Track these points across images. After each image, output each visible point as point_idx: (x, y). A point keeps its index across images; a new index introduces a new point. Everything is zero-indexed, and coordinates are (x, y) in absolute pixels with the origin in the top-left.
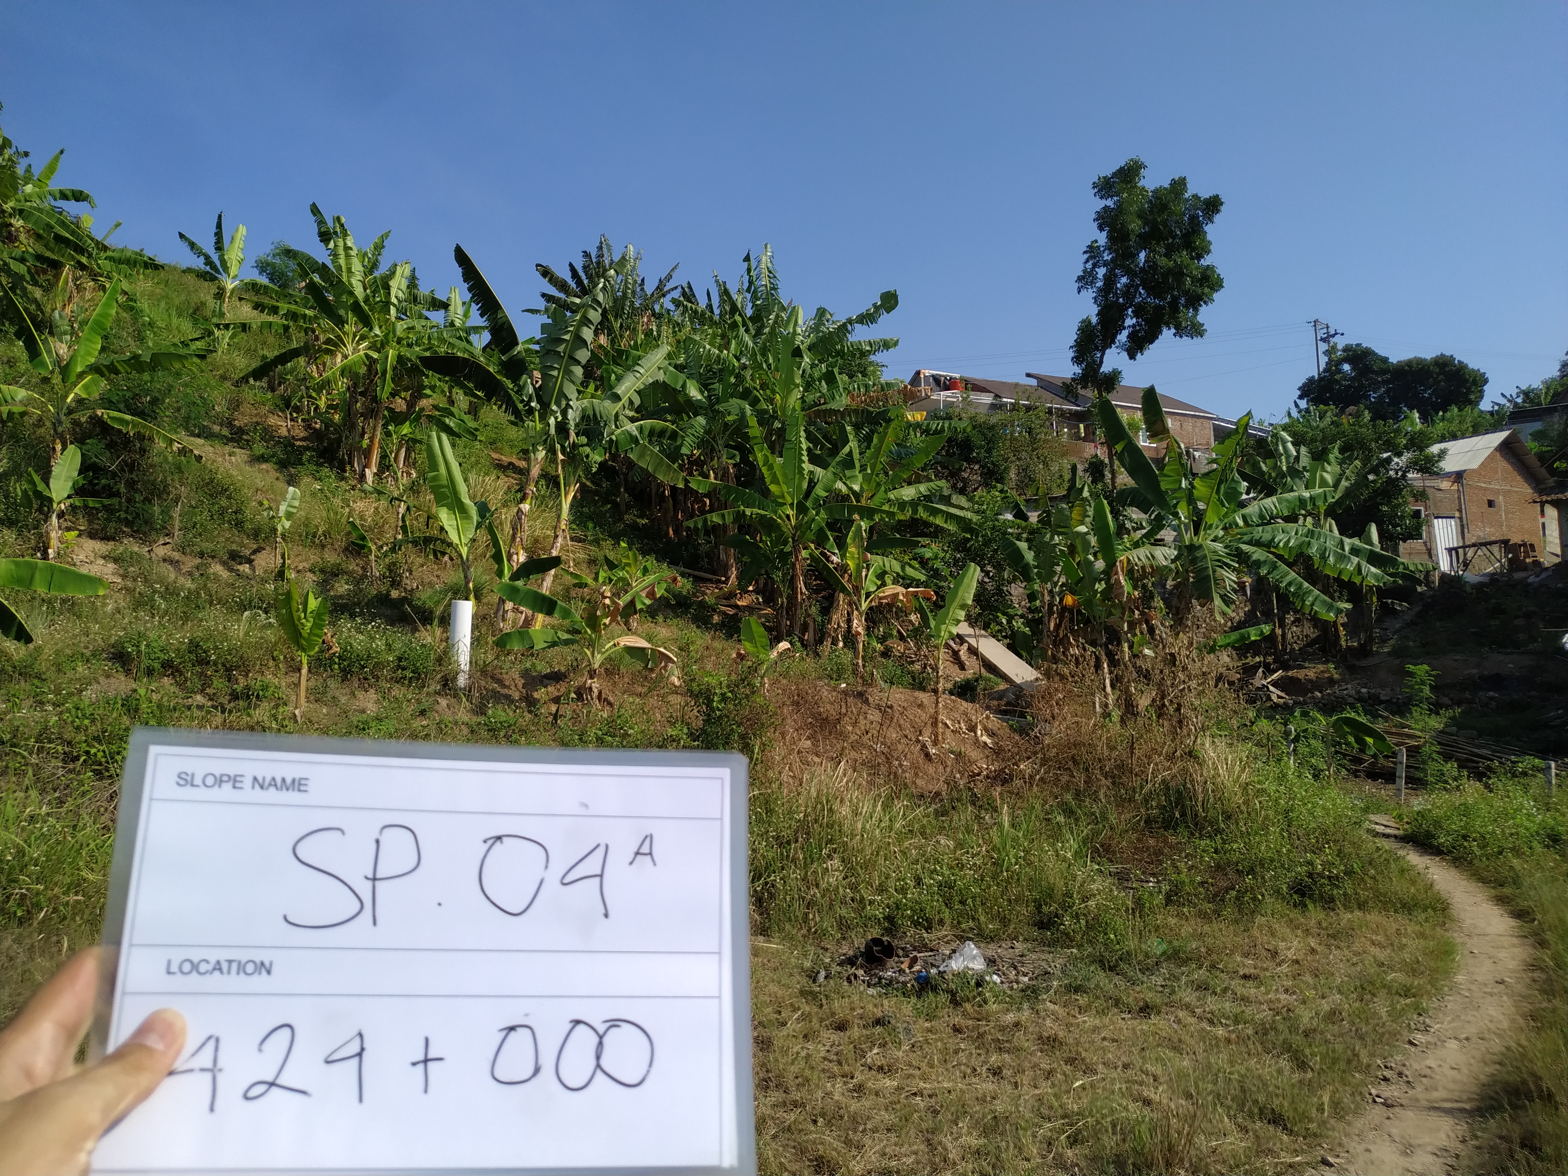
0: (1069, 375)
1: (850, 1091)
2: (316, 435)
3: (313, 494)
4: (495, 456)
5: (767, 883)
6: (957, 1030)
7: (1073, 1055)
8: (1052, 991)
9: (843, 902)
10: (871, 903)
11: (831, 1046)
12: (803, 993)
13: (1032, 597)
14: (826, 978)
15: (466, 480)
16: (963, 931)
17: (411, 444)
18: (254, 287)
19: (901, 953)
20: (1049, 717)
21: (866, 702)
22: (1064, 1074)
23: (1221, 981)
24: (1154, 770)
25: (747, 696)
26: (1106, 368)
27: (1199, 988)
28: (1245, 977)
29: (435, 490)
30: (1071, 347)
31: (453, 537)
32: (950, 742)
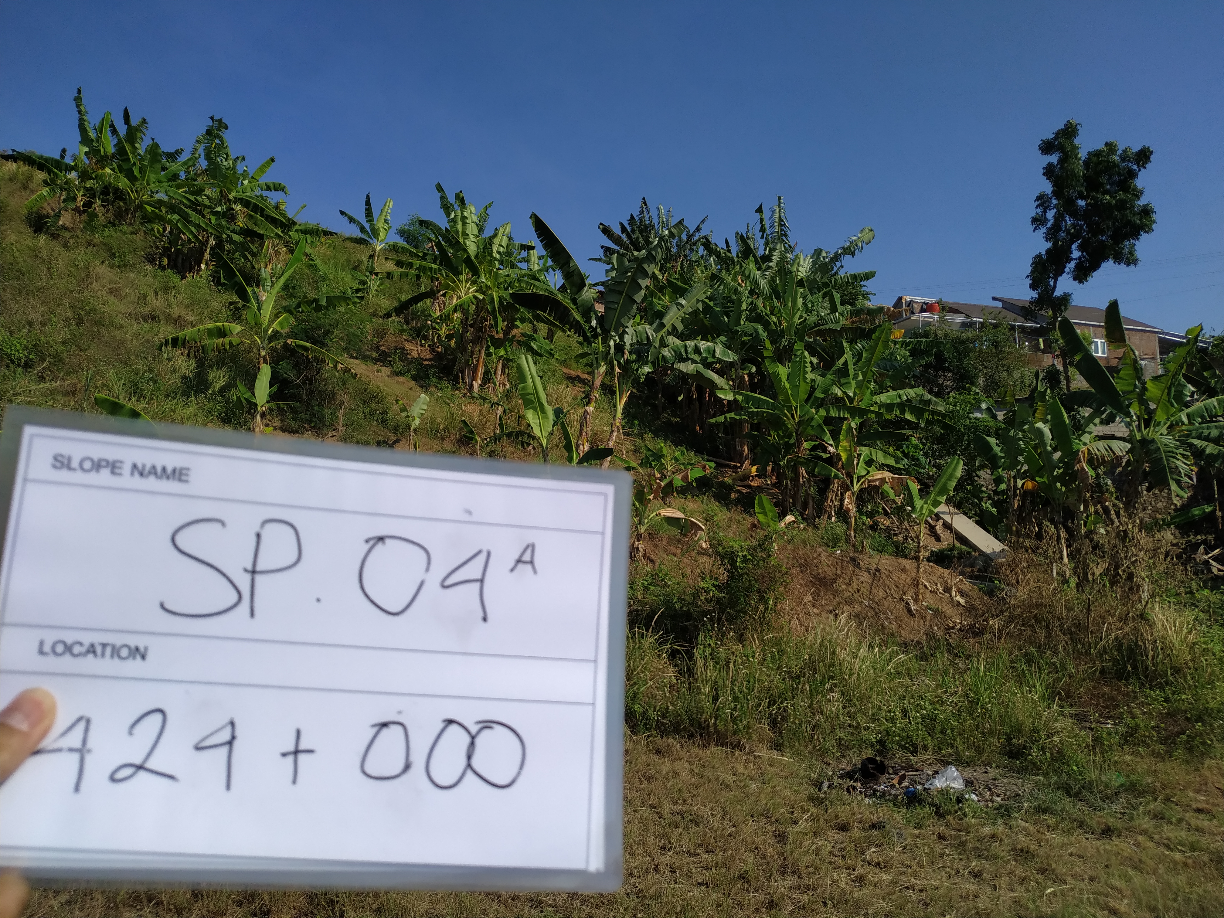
0: (1028, 298)
1: (854, 881)
2: (438, 357)
3: (436, 400)
4: (566, 371)
5: (780, 708)
6: (941, 837)
7: (1045, 866)
8: (1023, 811)
9: (842, 727)
10: (867, 729)
11: (835, 843)
12: (811, 798)
13: (998, 481)
14: (829, 787)
15: (545, 389)
16: (943, 756)
17: (507, 362)
18: (394, 248)
19: (891, 771)
20: (1014, 582)
21: (858, 565)
22: (1037, 882)
23: (1176, 812)
24: (1107, 629)
25: (764, 559)
26: (1058, 293)
27: (1155, 817)
28: (1199, 811)
29: (523, 397)
30: (1028, 276)
31: (537, 432)
32: (929, 600)
